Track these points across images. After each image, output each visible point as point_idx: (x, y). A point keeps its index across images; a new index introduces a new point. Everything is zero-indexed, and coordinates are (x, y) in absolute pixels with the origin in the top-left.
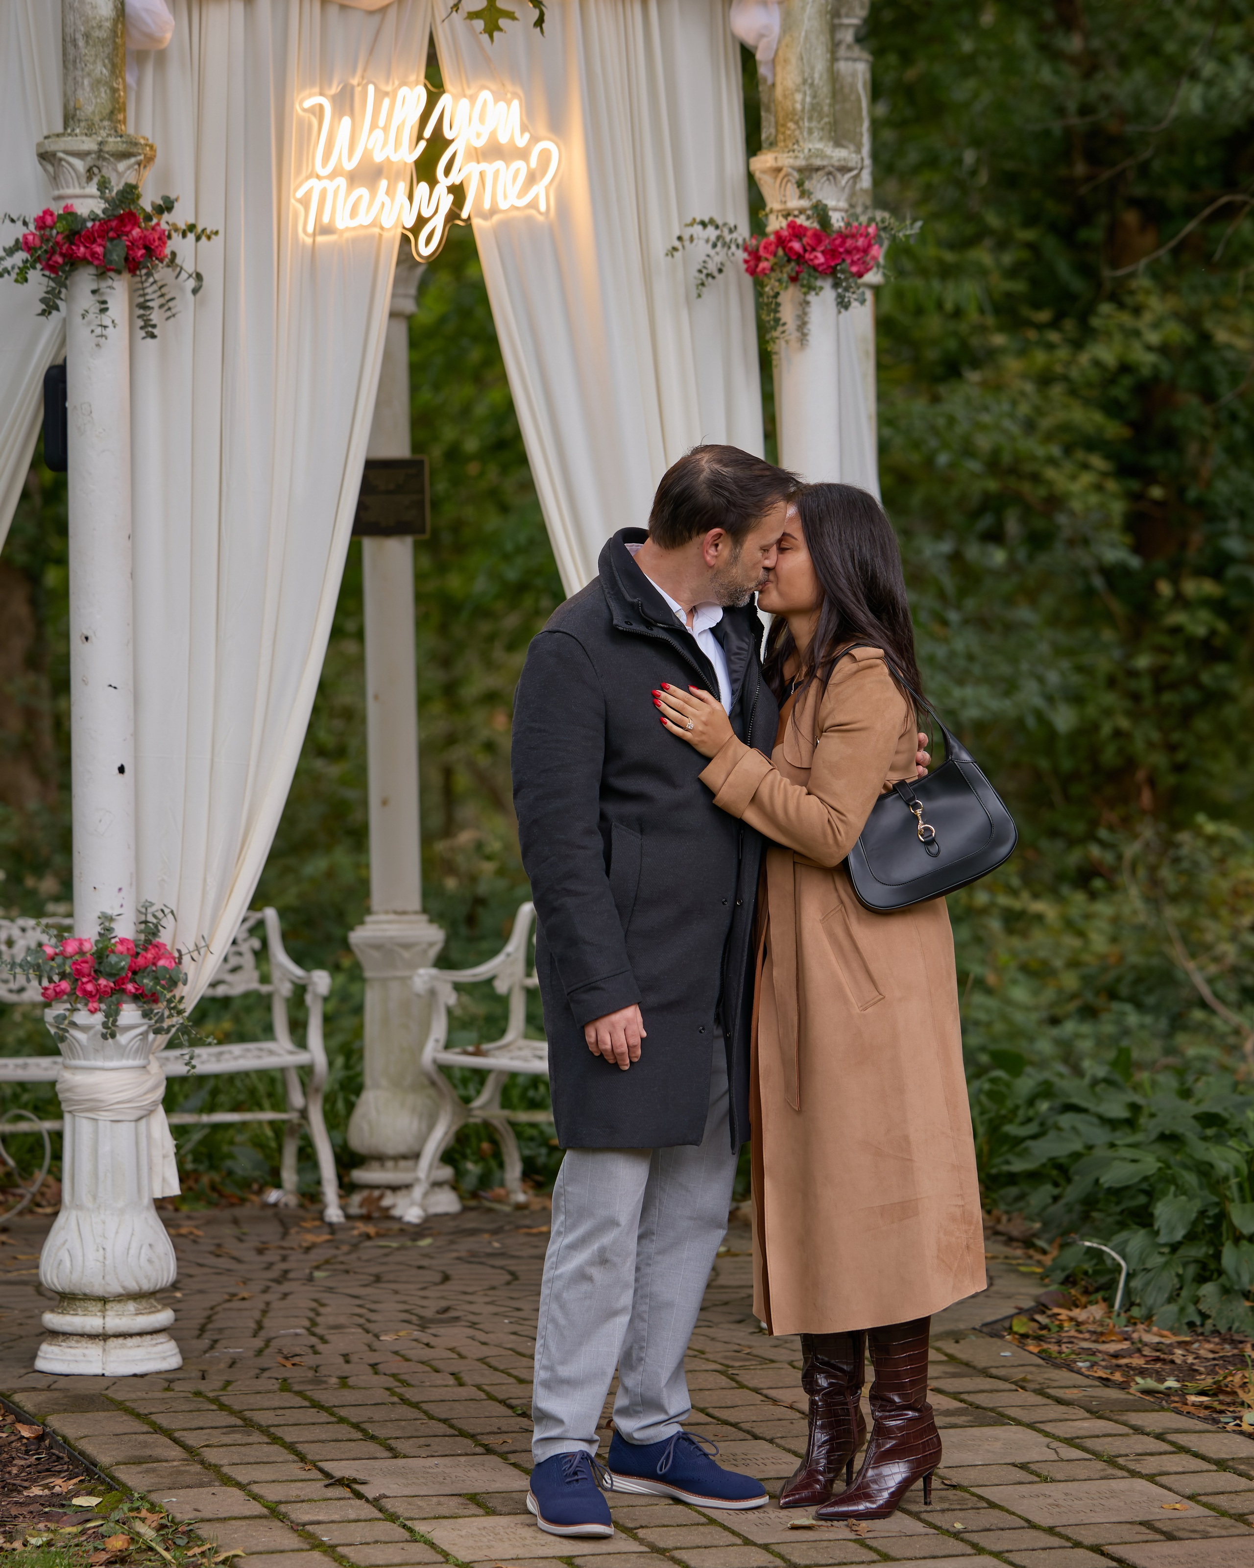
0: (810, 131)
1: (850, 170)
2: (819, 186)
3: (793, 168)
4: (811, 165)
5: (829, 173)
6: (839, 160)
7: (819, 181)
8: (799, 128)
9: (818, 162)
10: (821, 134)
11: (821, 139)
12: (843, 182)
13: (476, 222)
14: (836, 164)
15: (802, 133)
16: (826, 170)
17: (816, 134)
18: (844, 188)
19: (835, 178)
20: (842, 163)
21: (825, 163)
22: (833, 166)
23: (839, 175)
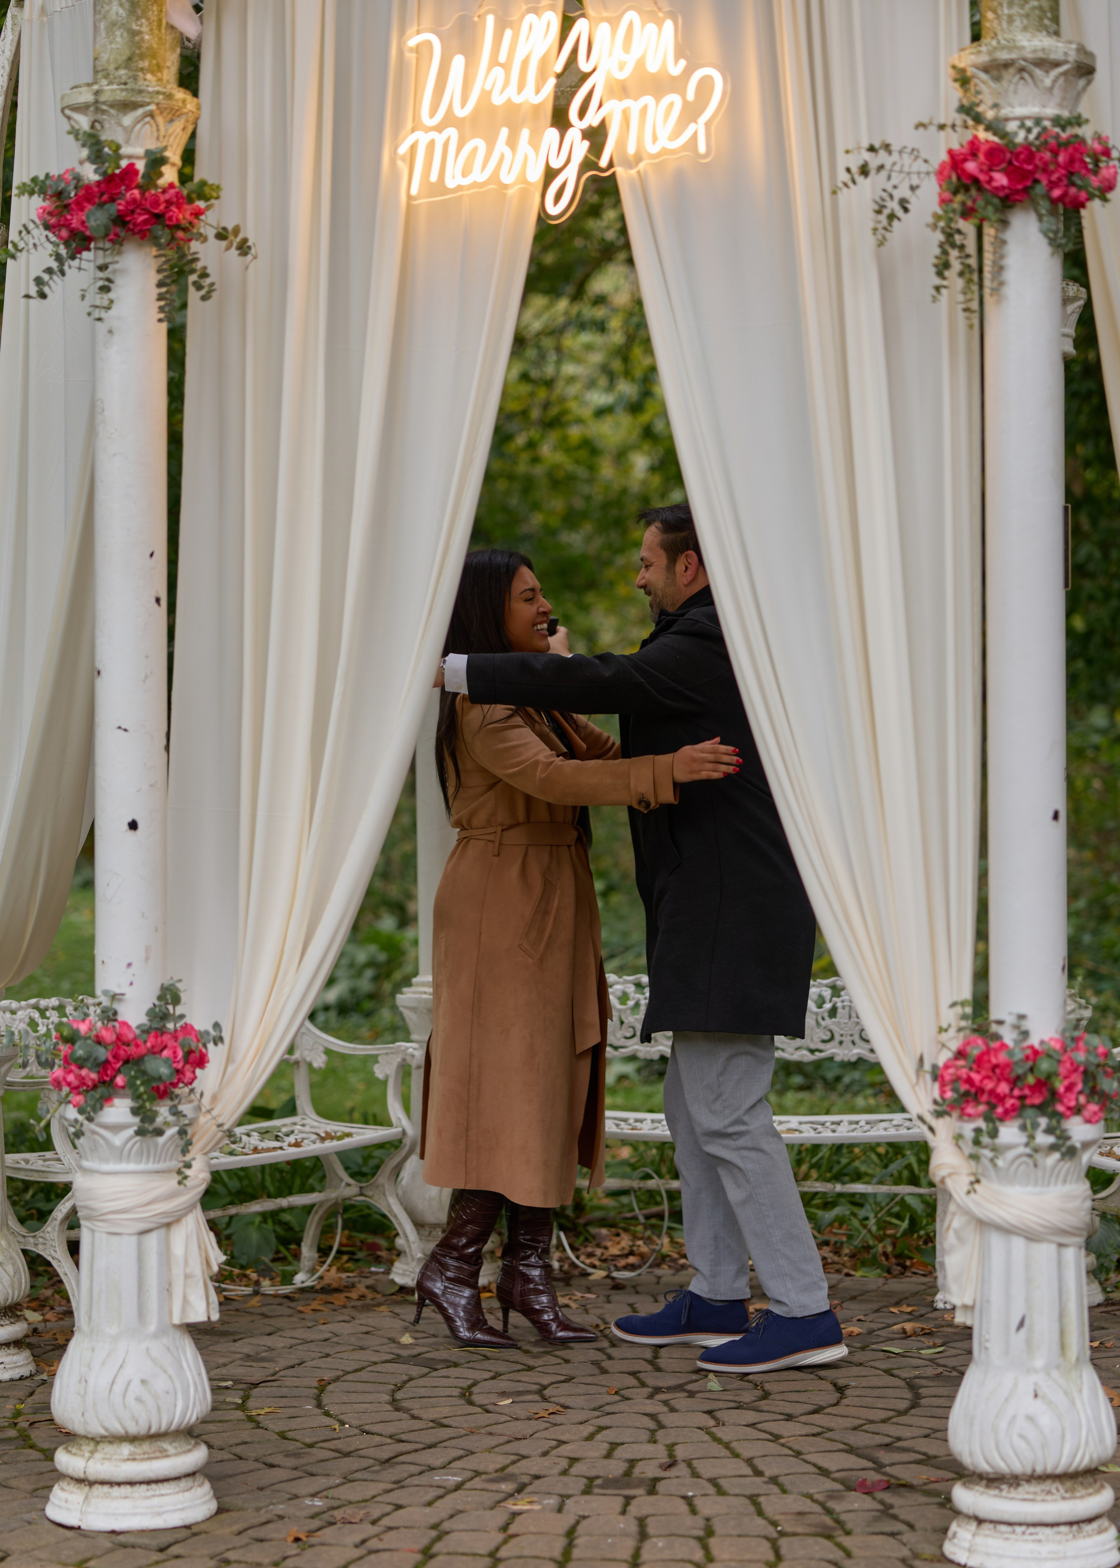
0: (1011, 19)
1: (1057, 64)
2: (1012, 87)
3: (976, 67)
4: (995, 60)
5: (1022, 70)
6: (1034, 51)
7: (1010, 82)
8: (998, 17)
9: (1004, 56)
10: (1025, 22)
11: (1025, 29)
12: (1048, 82)
13: (619, 170)
14: (1030, 56)
15: (1000, 24)
16: (1017, 65)
17: (1018, 23)
18: (1051, 88)
19: (1031, 76)
20: (1040, 55)
21: (1013, 56)
22: (1025, 60)
23: (1038, 72)
